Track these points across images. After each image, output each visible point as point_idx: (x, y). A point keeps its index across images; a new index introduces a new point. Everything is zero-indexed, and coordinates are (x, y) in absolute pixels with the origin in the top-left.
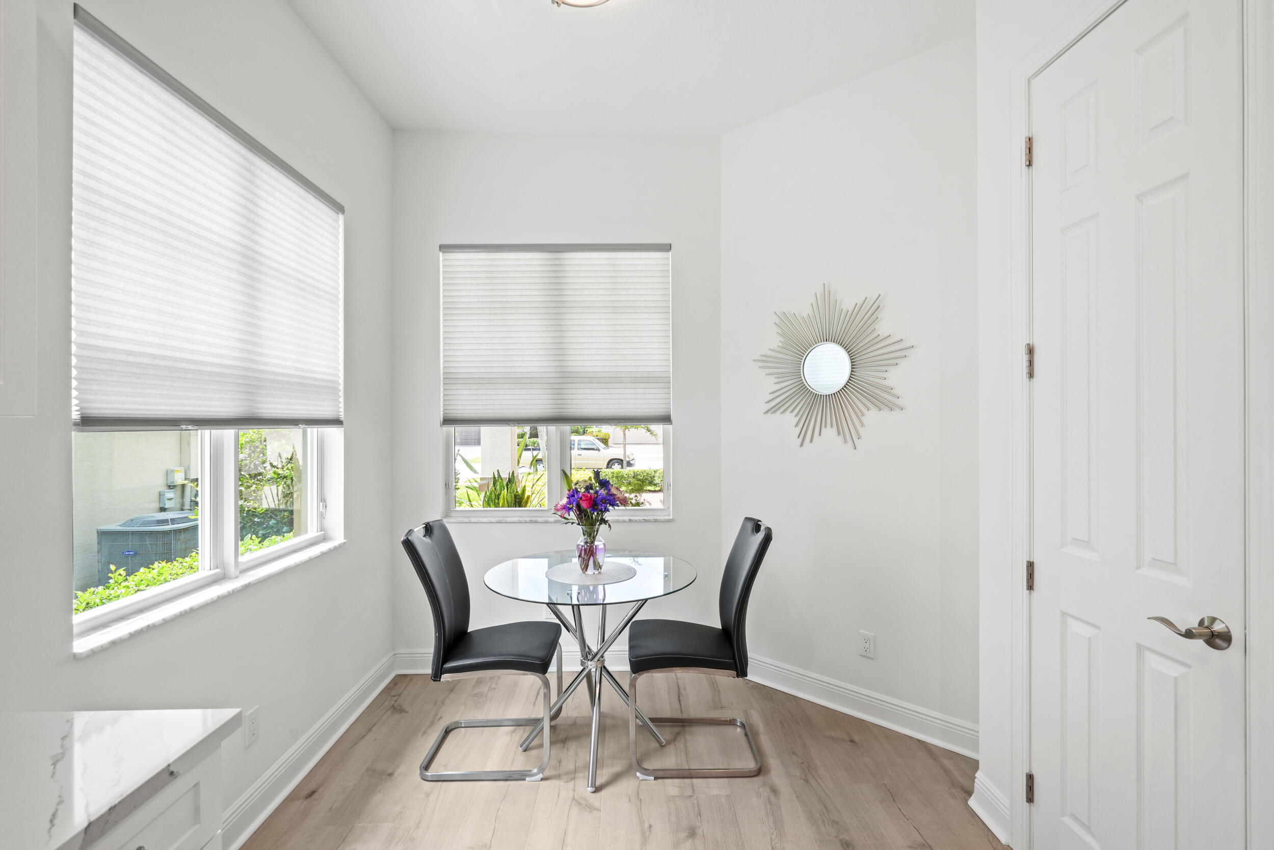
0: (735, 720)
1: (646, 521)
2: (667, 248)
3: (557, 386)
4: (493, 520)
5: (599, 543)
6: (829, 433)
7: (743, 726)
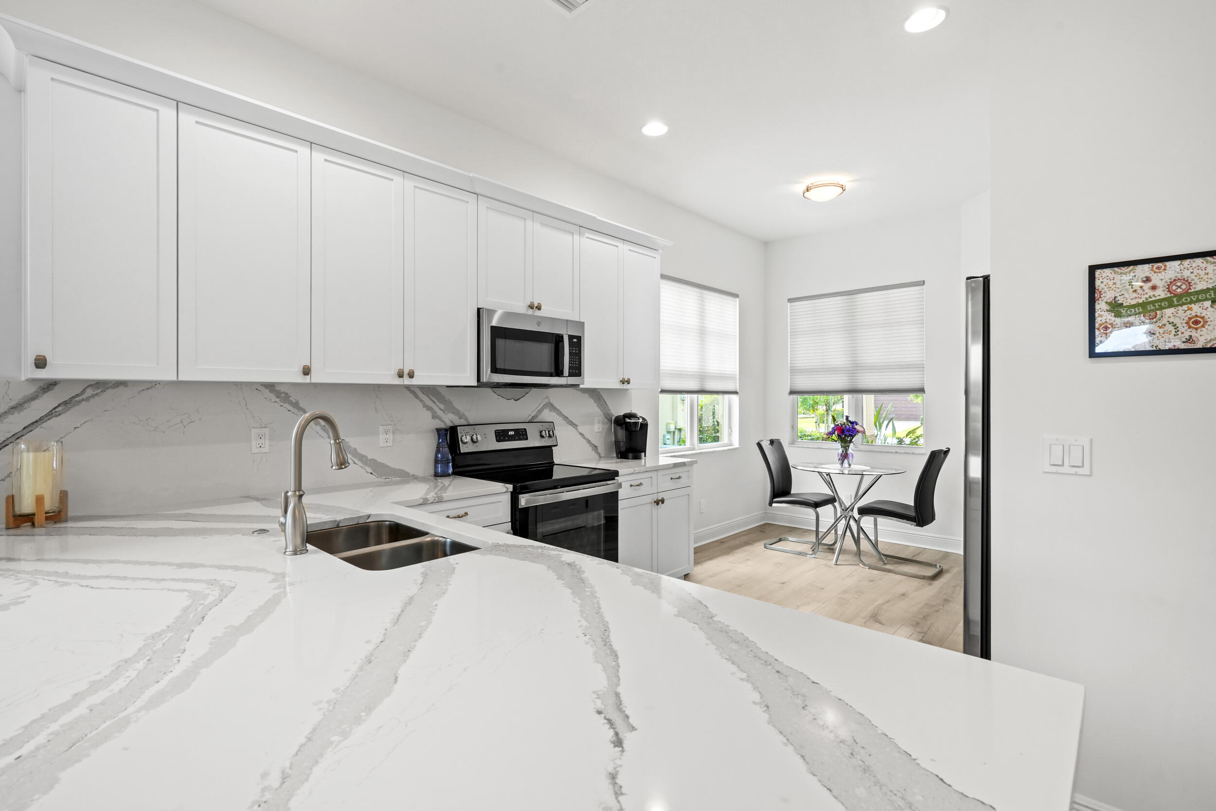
2: (922, 284)
3: (852, 372)
5: (850, 451)
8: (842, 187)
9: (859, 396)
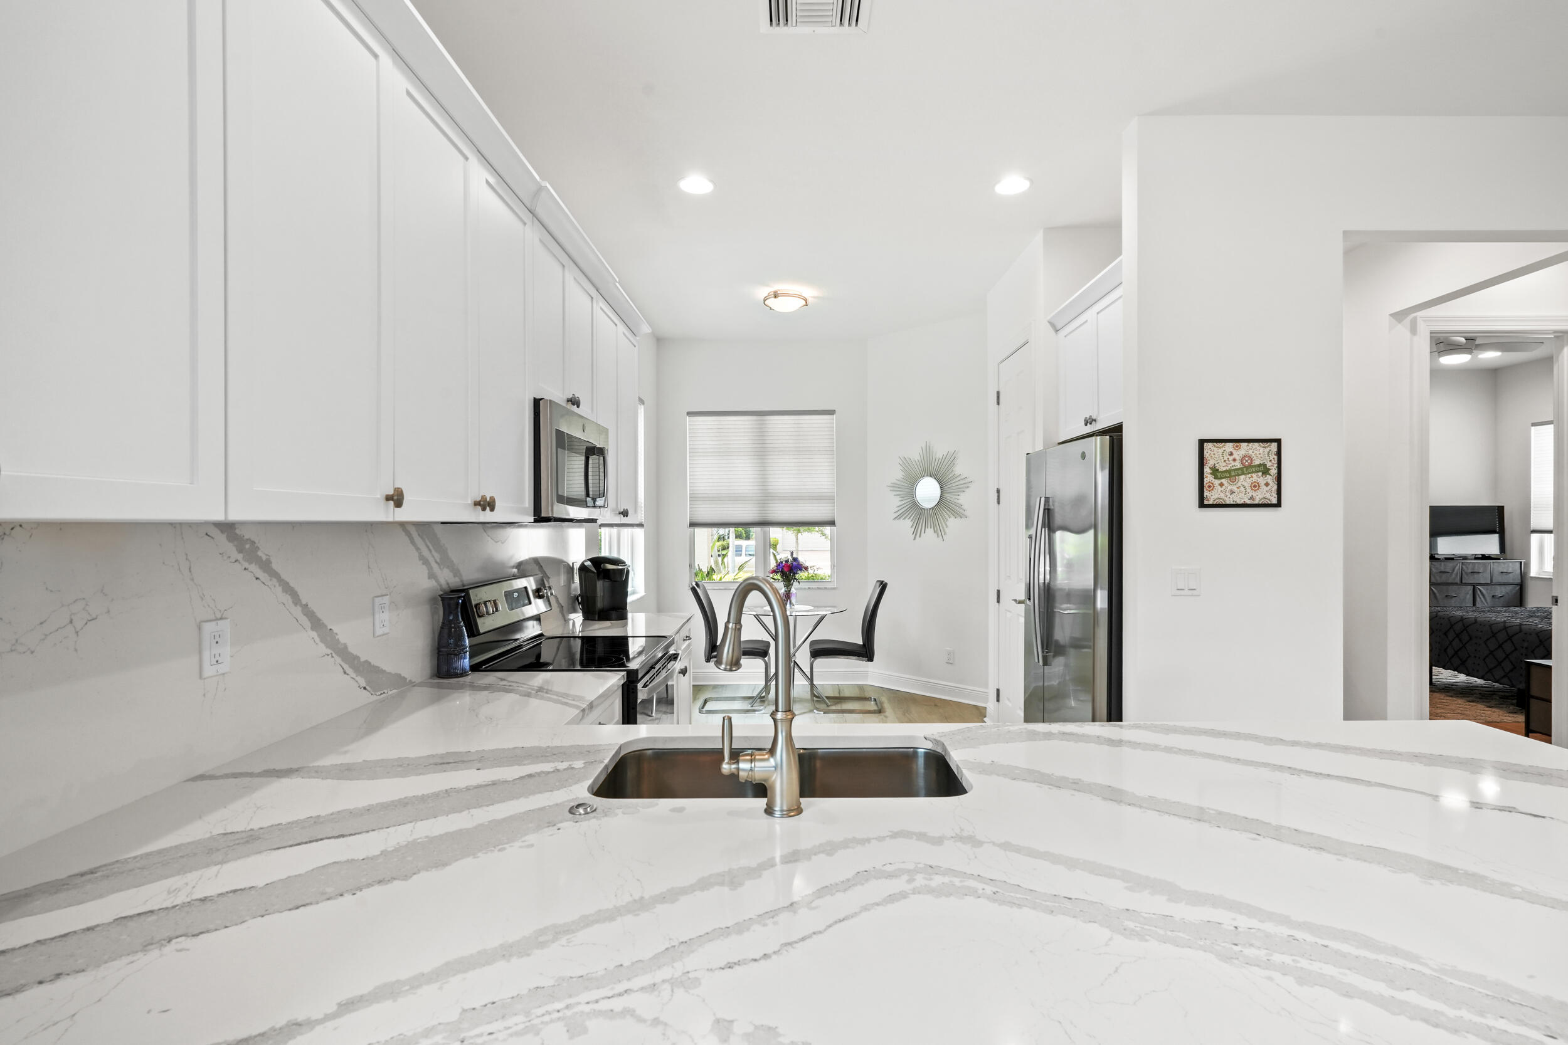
0: (871, 698)
1: (819, 588)
2: (832, 412)
3: (762, 502)
4: (721, 588)
5: (793, 590)
6: (930, 531)
7: (875, 700)
8: (806, 301)
9: (766, 528)
